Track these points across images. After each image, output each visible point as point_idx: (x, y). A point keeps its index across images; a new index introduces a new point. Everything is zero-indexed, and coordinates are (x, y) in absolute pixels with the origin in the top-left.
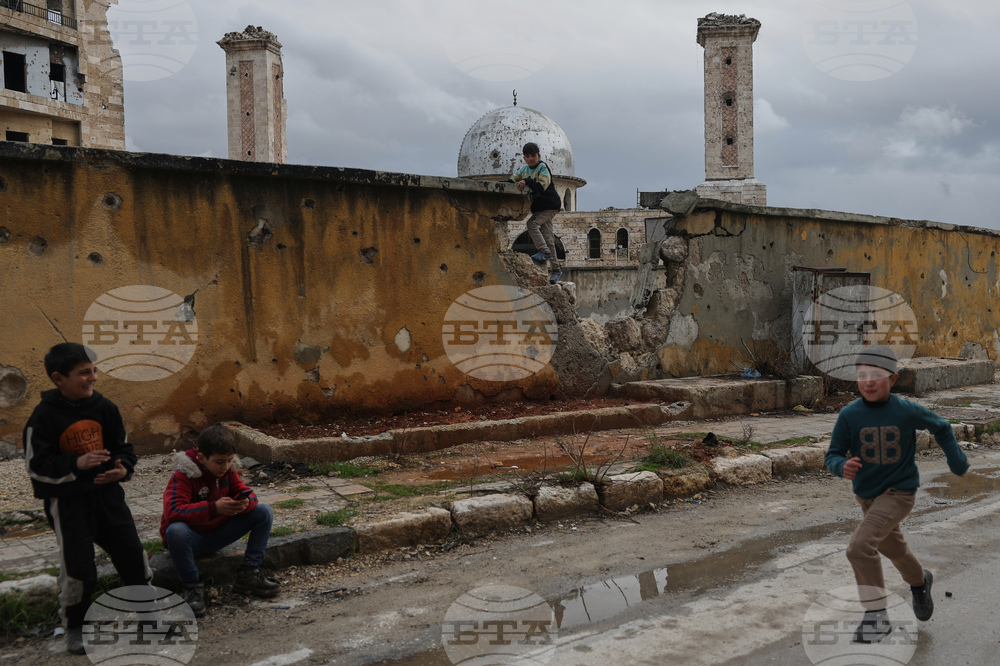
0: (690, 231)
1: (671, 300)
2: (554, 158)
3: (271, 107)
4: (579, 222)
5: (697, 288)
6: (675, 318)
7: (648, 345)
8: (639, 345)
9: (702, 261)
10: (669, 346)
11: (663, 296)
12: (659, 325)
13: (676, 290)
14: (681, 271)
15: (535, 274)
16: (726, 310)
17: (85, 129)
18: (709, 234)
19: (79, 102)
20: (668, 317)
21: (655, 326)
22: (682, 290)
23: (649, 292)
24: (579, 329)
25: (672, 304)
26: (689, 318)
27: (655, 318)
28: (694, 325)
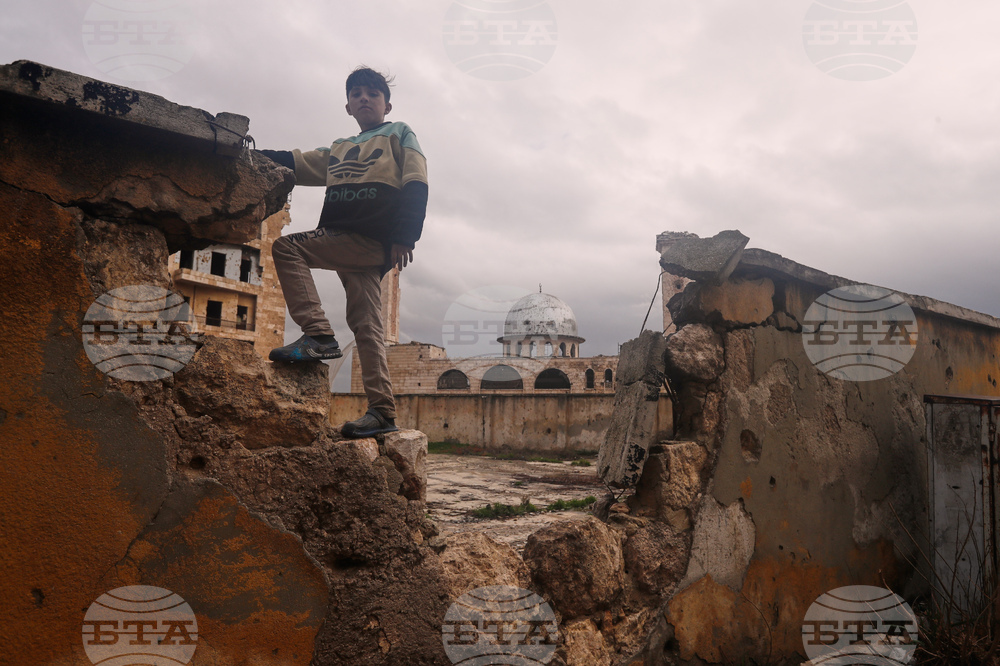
0: (727, 316)
1: (692, 469)
2: (565, 325)
3: (390, 292)
4: (580, 365)
5: (749, 441)
6: (704, 513)
7: (642, 588)
8: (619, 592)
9: (753, 380)
10: (694, 585)
11: (674, 459)
12: (667, 532)
13: (702, 445)
14: (712, 401)
15: (271, 407)
16: (805, 484)
17: (259, 300)
18: (763, 324)
19: (259, 283)
20: (688, 511)
21: (658, 535)
22: (717, 445)
23: (640, 452)
24: (434, 577)
25: (695, 478)
26: (735, 509)
27: (658, 516)
28: (745, 526)
